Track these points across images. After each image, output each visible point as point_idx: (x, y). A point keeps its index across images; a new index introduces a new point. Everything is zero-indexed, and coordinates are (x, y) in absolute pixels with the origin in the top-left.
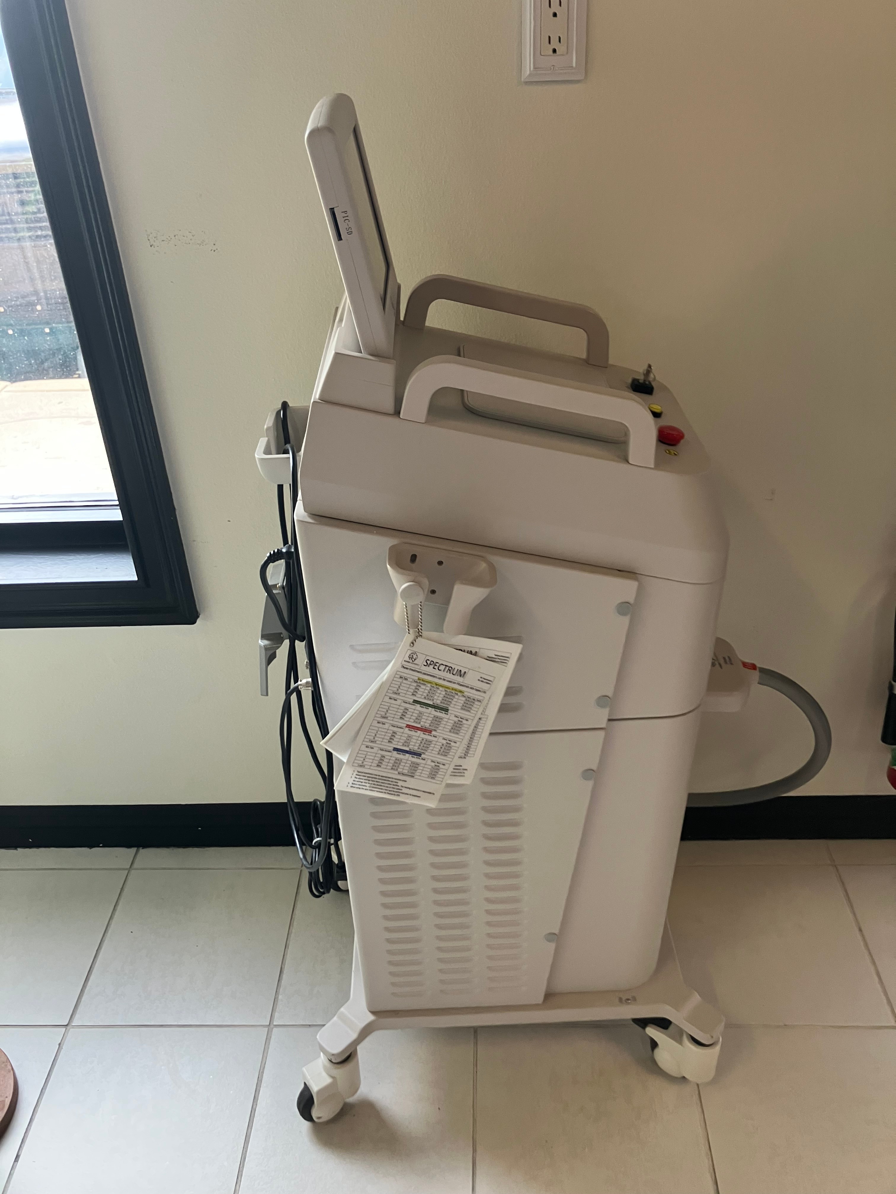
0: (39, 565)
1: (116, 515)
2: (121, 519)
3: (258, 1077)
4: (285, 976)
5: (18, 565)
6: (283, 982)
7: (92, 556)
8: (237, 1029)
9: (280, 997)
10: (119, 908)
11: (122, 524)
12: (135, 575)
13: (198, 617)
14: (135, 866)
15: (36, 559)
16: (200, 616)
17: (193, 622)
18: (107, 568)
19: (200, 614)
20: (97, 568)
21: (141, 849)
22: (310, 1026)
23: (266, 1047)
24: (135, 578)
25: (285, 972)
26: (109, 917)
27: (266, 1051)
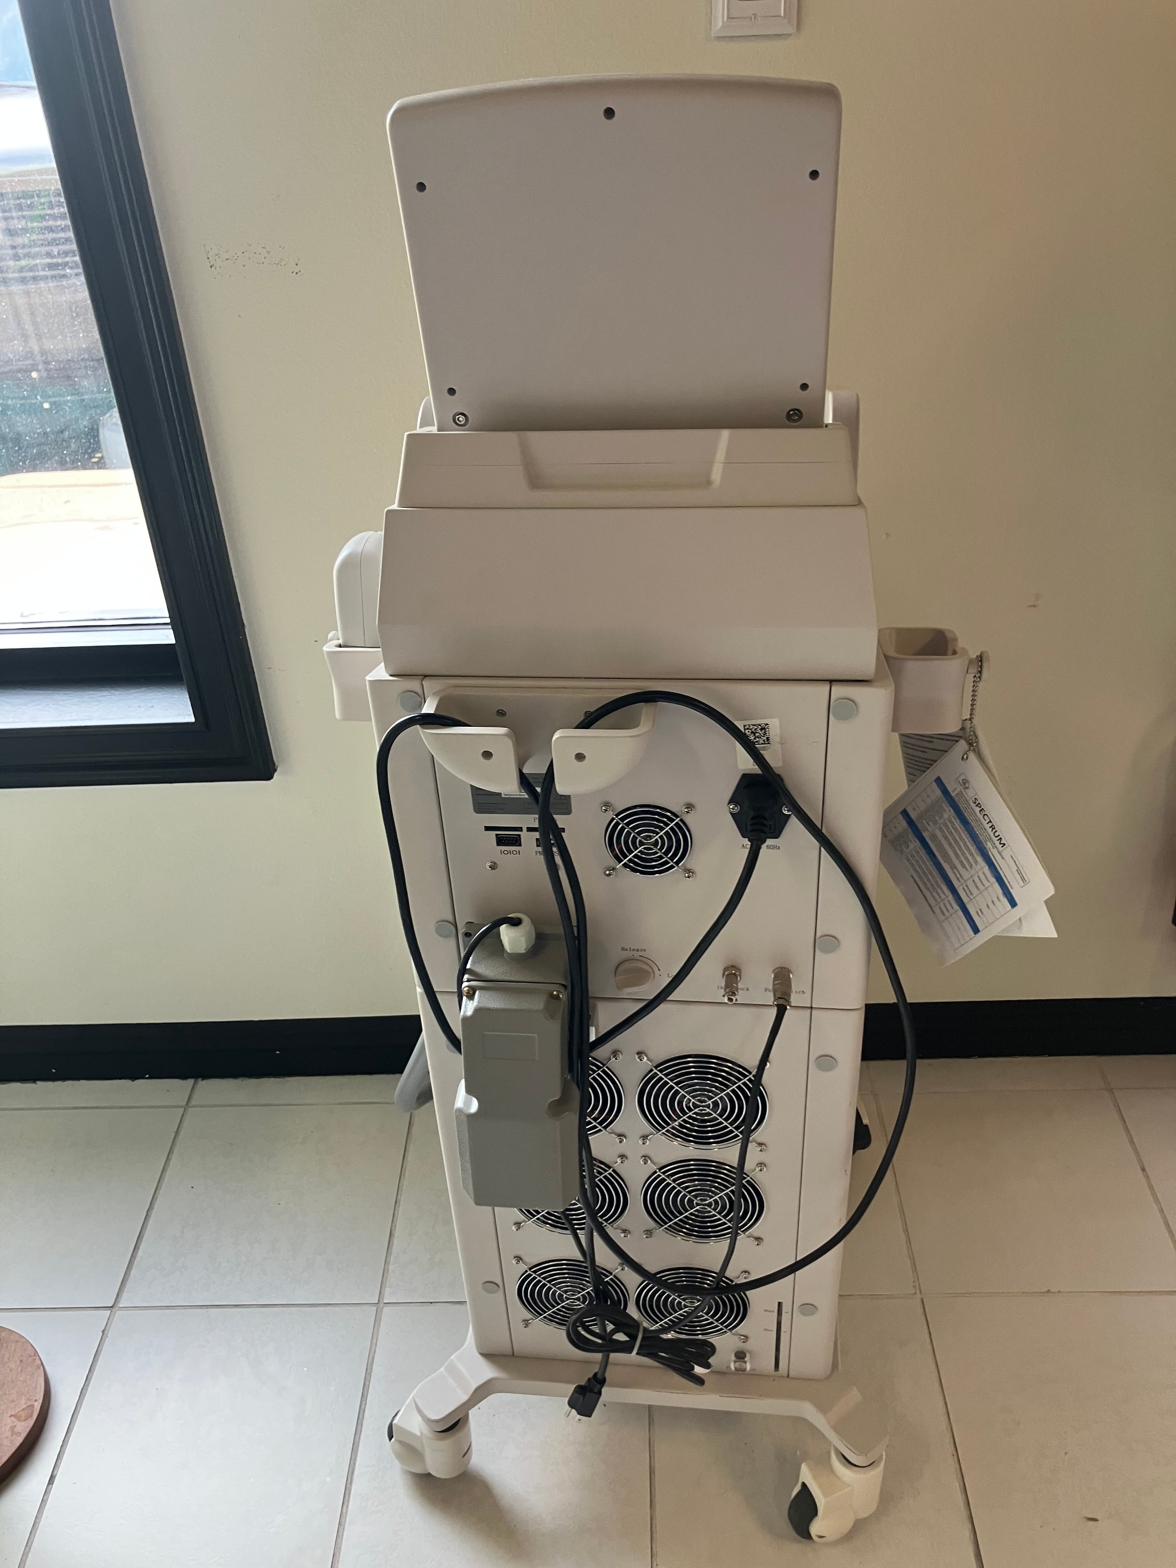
0: (61, 703)
1: (167, 637)
3: (367, 1369)
4: (395, 1241)
5: (34, 704)
6: (395, 1249)
7: (132, 691)
8: (337, 1309)
9: (391, 1267)
10: (174, 1157)
11: (175, 648)
12: (191, 715)
13: (275, 770)
14: (193, 1102)
15: (56, 695)
16: (278, 769)
17: (269, 777)
18: (152, 707)
19: (277, 767)
20: (139, 707)
21: (200, 1080)
22: (431, 1303)
23: (375, 1331)
24: (192, 719)
25: (396, 1236)
26: (162, 1169)
27: (375, 1337)
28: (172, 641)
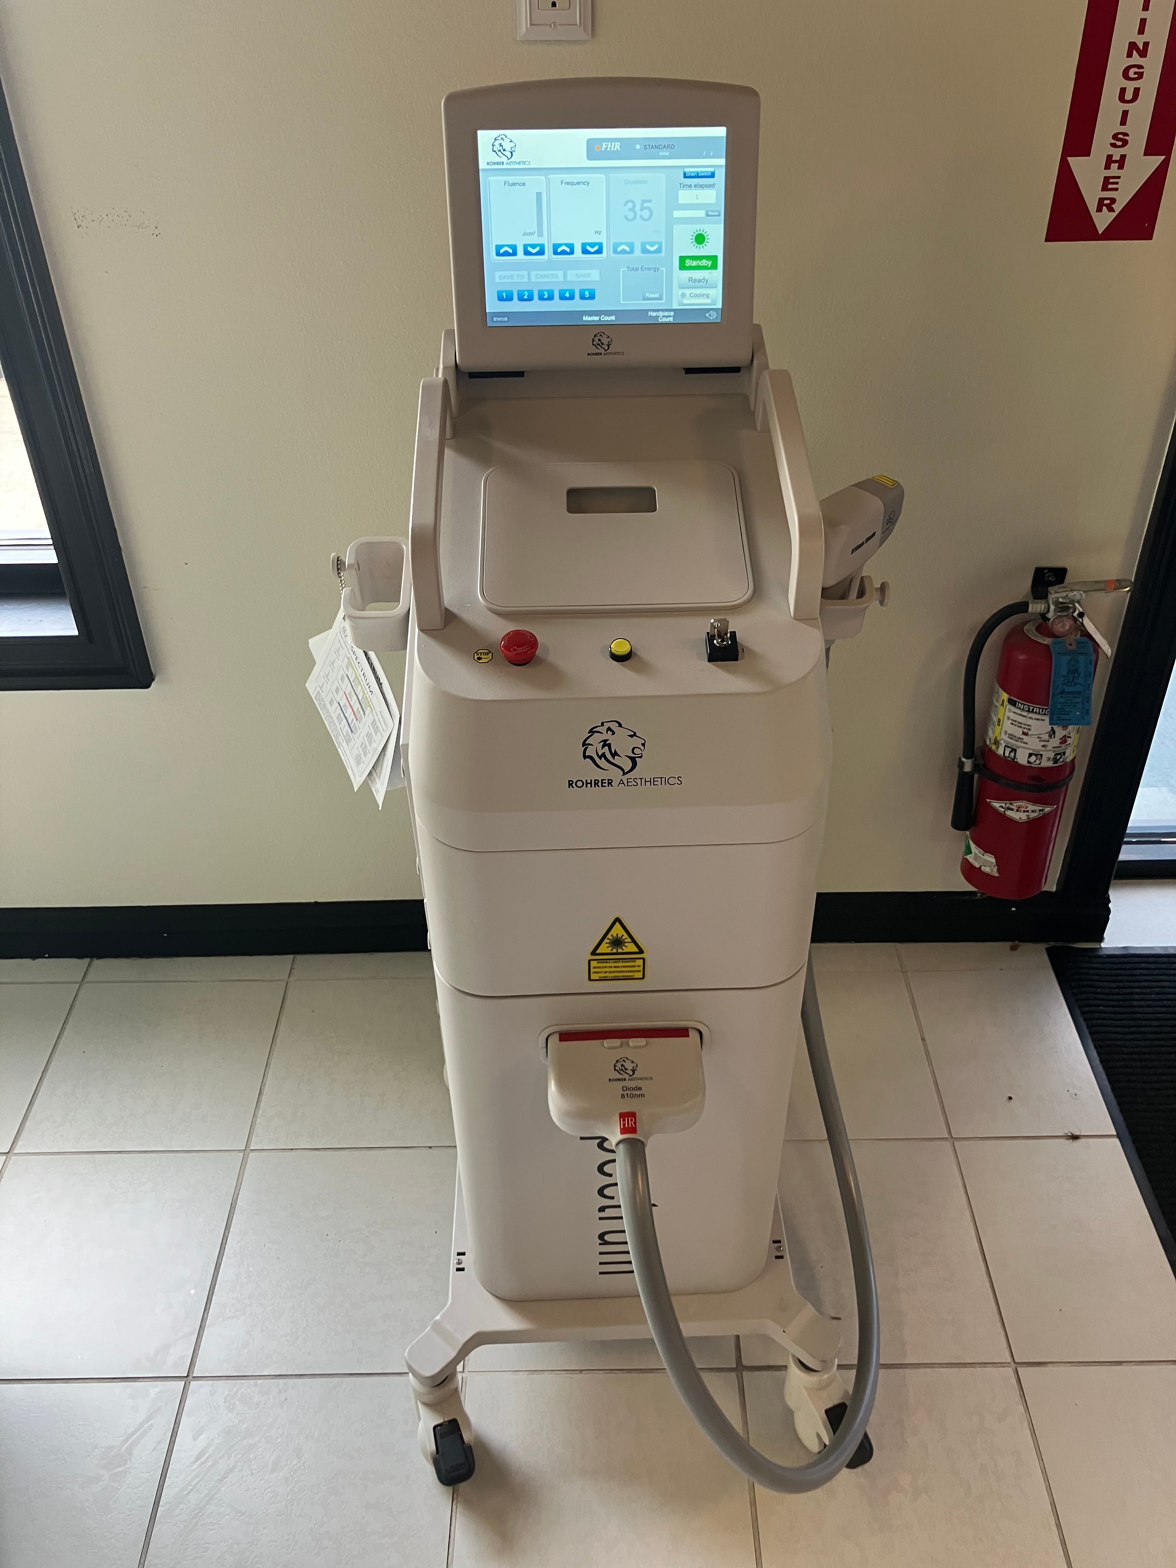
1: (50, 557)
2: (56, 562)
3: (232, 1204)
4: (264, 1098)
6: (262, 1104)
7: (23, 606)
8: (208, 1154)
9: (258, 1120)
10: (69, 1026)
11: (58, 567)
12: (75, 629)
13: (153, 680)
14: (88, 979)
16: (156, 679)
17: (147, 686)
18: (41, 621)
19: (155, 677)
20: (29, 621)
21: (95, 959)
22: (292, 1149)
23: (241, 1173)
24: (75, 632)
25: (265, 1093)
26: (57, 1036)
27: (240, 1178)
28: (55, 560)
